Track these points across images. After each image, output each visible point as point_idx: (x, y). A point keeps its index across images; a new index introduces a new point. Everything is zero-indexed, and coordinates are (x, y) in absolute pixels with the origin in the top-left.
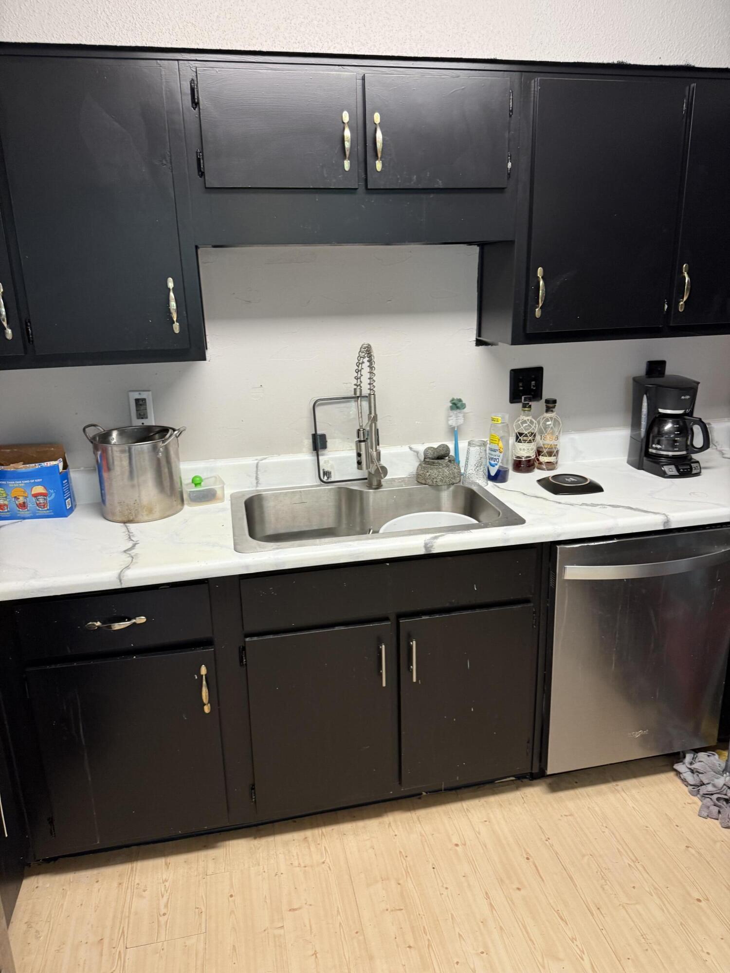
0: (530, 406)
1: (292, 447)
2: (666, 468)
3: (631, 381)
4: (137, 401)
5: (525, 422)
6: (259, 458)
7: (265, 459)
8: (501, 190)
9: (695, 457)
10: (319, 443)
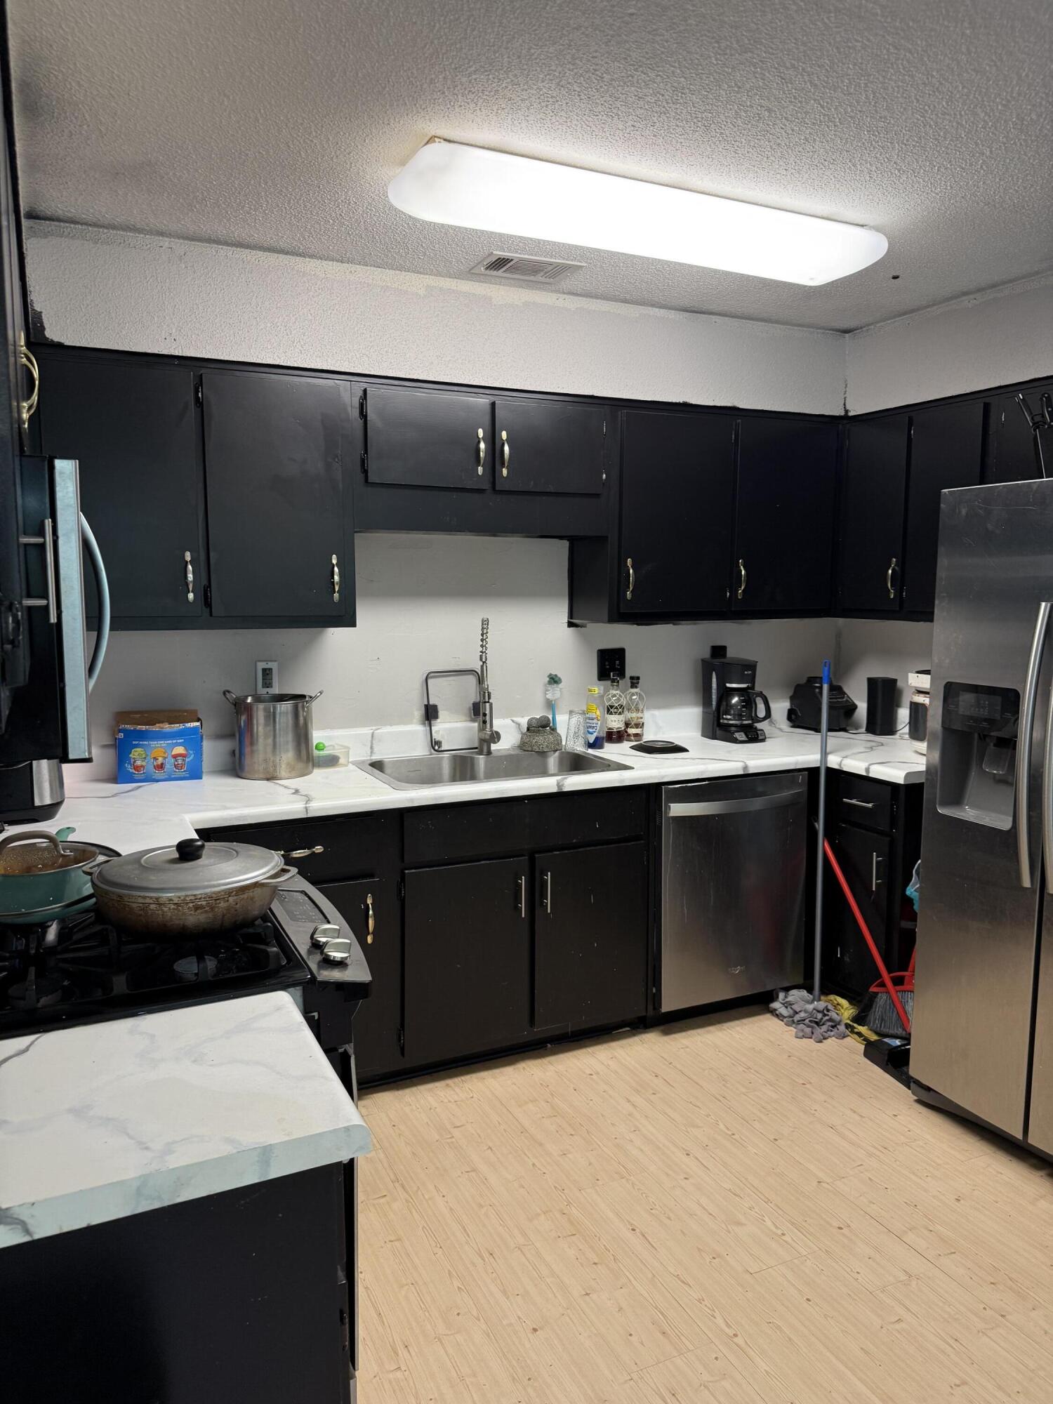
0: (618, 682)
1: (403, 720)
2: (737, 735)
3: (700, 662)
4: (264, 670)
5: (614, 696)
6: (374, 728)
7: (379, 729)
8: (597, 496)
9: (759, 726)
10: (430, 713)
